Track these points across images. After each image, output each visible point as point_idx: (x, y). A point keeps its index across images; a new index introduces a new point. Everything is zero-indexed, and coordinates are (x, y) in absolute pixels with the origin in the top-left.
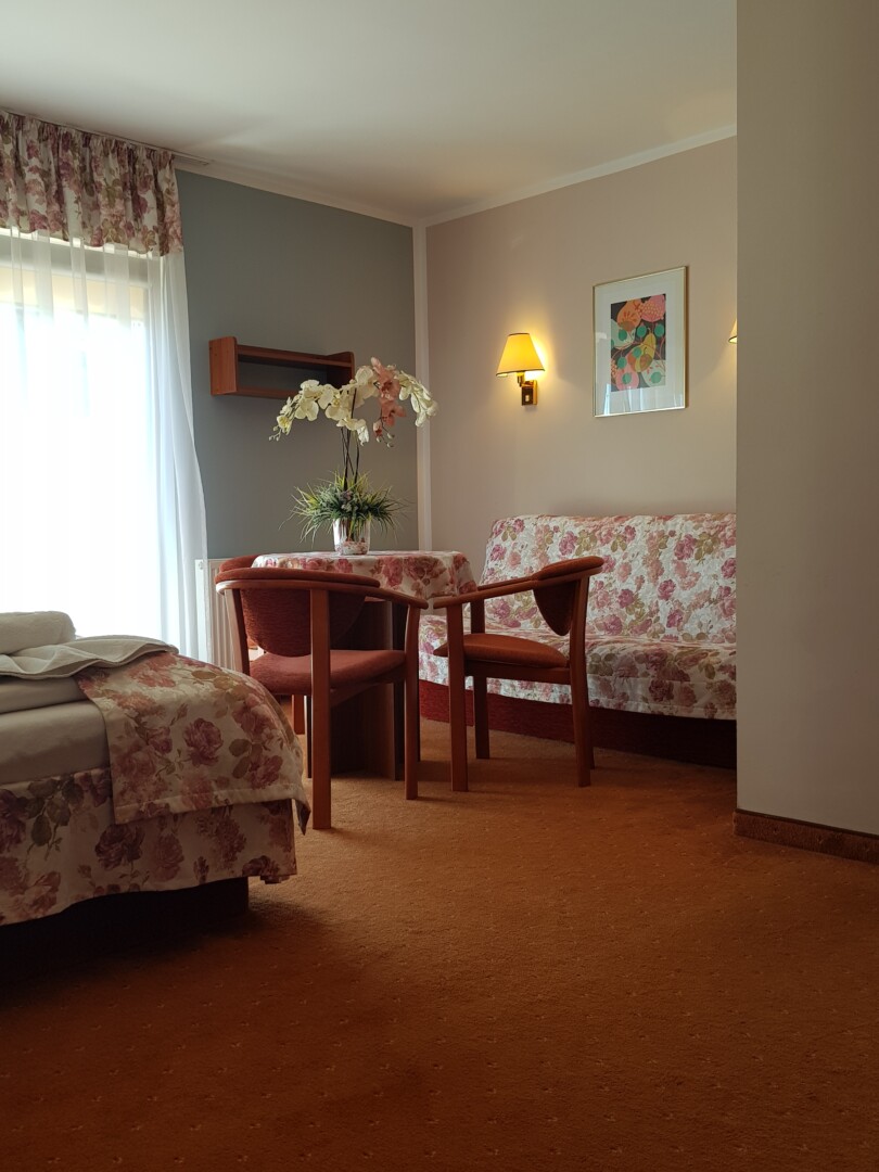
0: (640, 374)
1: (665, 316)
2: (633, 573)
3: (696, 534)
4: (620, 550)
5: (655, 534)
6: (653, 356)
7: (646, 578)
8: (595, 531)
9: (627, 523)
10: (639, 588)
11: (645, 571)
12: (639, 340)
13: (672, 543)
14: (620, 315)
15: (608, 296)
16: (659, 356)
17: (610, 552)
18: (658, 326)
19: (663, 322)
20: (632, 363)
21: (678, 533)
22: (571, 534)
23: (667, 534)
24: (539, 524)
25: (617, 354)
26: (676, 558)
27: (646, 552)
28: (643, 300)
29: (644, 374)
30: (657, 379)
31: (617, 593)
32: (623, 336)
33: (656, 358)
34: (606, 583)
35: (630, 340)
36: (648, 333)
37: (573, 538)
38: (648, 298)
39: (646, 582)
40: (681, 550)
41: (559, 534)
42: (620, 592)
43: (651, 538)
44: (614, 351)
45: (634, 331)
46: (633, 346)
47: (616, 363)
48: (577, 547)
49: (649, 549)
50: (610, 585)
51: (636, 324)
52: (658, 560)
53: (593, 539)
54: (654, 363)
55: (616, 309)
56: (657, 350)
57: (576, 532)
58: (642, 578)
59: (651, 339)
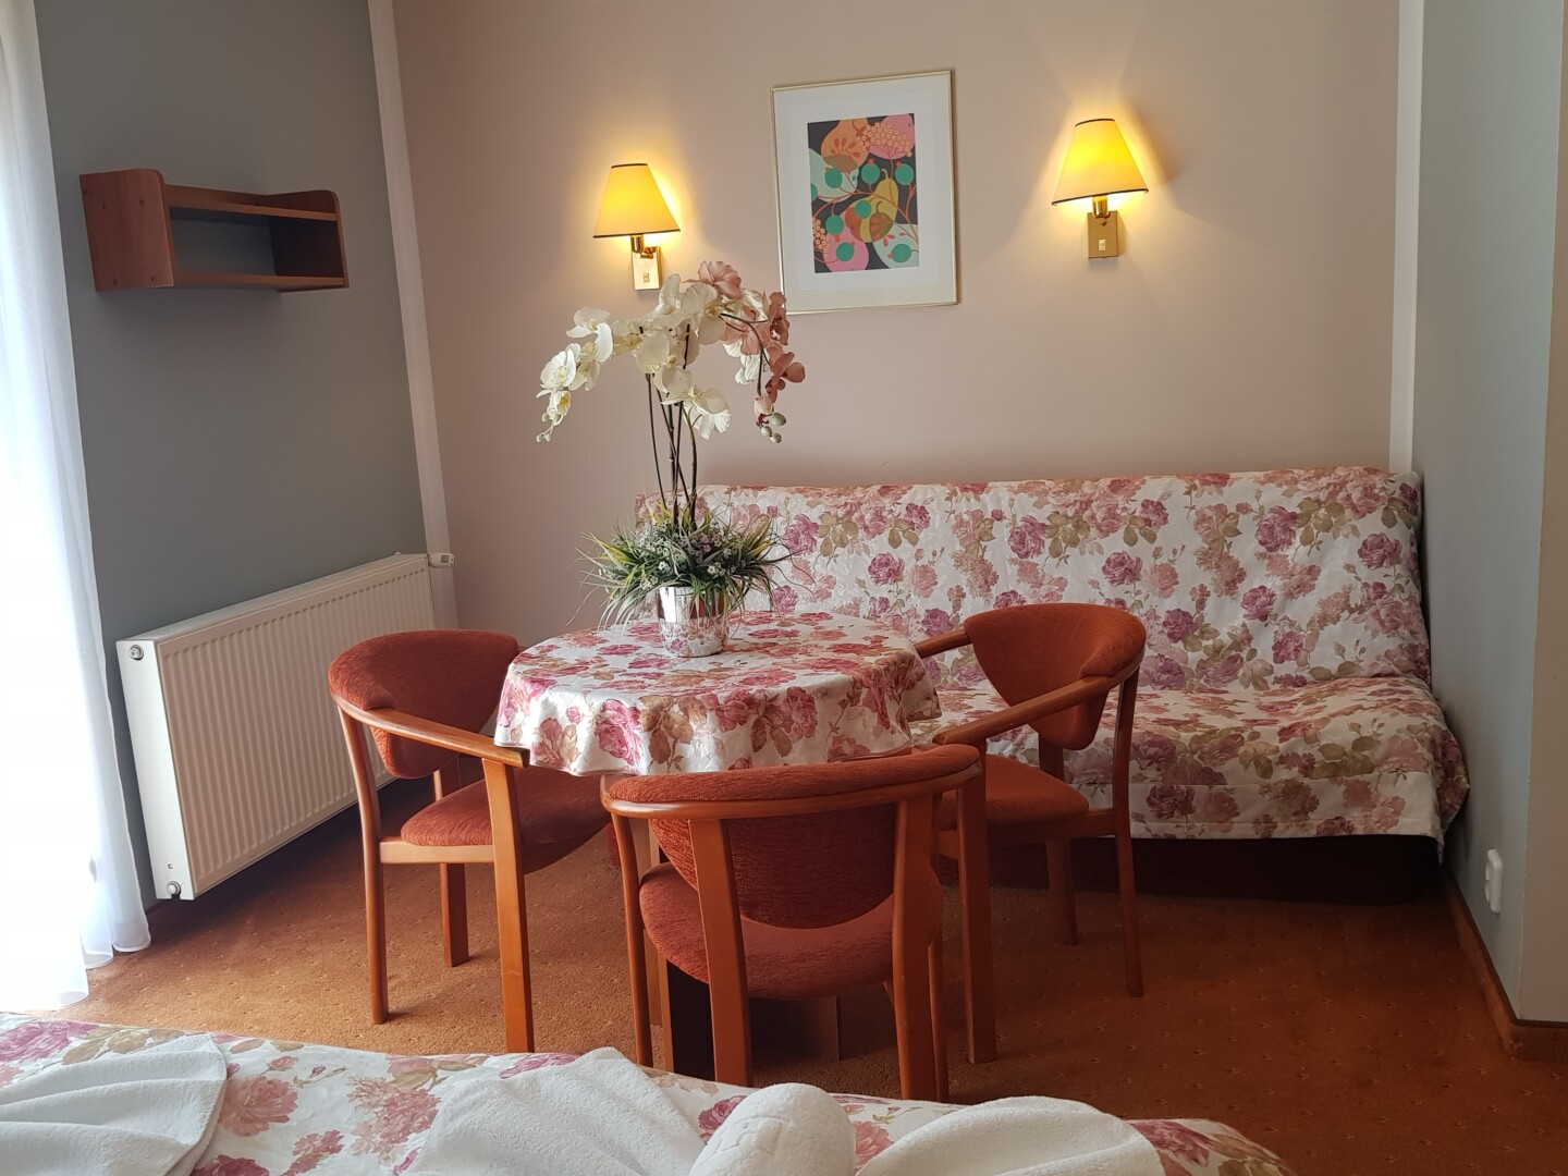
0: (870, 246)
1: (913, 150)
2: (940, 580)
3: (1042, 516)
4: (905, 543)
5: (966, 517)
6: (893, 218)
7: (966, 590)
8: (849, 513)
9: (905, 499)
10: (957, 606)
11: (963, 579)
12: (864, 189)
13: (1002, 531)
14: (828, 143)
15: (803, 108)
16: (906, 217)
17: (888, 549)
18: (902, 169)
19: (910, 161)
20: (855, 228)
21: (1007, 513)
22: (804, 520)
23: (988, 515)
24: (736, 504)
25: (822, 210)
26: (1015, 556)
27: (958, 547)
28: (872, 121)
29: (878, 245)
30: (903, 254)
31: (917, 616)
32: (833, 180)
33: (900, 220)
34: (892, 601)
35: (848, 186)
36: (882, 177)
37: (809, 527)
38: (880, 119)
39: (969, 596)
40: (1022, 542)
41: (779, 520)
42: (922, 614)
43: (961, 523)
44: (817, 204)
45: (855, 172)
46: (853, 198)
47: (823, 226)
48: (820, 541)
49: (962, 542)
50: (901, 603)
51: (860, 161)
52: (982, 561)
53: (850, 526)
54: (896, 229)
55: (818, 133)
56: (901, 205)
57: (814, 515)
58: (959, 589)
59: (887, 190)
